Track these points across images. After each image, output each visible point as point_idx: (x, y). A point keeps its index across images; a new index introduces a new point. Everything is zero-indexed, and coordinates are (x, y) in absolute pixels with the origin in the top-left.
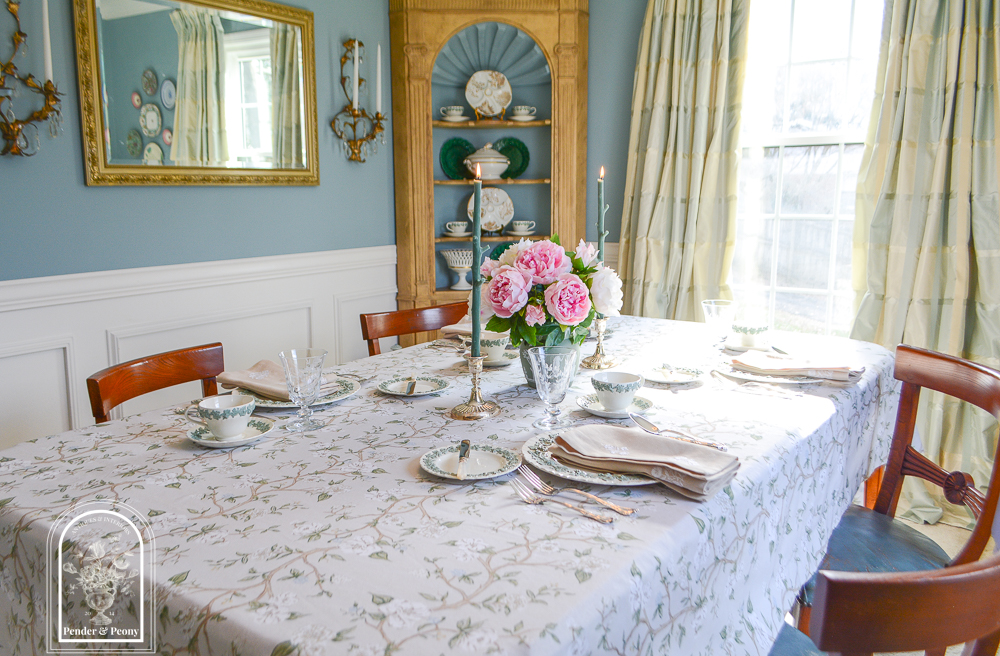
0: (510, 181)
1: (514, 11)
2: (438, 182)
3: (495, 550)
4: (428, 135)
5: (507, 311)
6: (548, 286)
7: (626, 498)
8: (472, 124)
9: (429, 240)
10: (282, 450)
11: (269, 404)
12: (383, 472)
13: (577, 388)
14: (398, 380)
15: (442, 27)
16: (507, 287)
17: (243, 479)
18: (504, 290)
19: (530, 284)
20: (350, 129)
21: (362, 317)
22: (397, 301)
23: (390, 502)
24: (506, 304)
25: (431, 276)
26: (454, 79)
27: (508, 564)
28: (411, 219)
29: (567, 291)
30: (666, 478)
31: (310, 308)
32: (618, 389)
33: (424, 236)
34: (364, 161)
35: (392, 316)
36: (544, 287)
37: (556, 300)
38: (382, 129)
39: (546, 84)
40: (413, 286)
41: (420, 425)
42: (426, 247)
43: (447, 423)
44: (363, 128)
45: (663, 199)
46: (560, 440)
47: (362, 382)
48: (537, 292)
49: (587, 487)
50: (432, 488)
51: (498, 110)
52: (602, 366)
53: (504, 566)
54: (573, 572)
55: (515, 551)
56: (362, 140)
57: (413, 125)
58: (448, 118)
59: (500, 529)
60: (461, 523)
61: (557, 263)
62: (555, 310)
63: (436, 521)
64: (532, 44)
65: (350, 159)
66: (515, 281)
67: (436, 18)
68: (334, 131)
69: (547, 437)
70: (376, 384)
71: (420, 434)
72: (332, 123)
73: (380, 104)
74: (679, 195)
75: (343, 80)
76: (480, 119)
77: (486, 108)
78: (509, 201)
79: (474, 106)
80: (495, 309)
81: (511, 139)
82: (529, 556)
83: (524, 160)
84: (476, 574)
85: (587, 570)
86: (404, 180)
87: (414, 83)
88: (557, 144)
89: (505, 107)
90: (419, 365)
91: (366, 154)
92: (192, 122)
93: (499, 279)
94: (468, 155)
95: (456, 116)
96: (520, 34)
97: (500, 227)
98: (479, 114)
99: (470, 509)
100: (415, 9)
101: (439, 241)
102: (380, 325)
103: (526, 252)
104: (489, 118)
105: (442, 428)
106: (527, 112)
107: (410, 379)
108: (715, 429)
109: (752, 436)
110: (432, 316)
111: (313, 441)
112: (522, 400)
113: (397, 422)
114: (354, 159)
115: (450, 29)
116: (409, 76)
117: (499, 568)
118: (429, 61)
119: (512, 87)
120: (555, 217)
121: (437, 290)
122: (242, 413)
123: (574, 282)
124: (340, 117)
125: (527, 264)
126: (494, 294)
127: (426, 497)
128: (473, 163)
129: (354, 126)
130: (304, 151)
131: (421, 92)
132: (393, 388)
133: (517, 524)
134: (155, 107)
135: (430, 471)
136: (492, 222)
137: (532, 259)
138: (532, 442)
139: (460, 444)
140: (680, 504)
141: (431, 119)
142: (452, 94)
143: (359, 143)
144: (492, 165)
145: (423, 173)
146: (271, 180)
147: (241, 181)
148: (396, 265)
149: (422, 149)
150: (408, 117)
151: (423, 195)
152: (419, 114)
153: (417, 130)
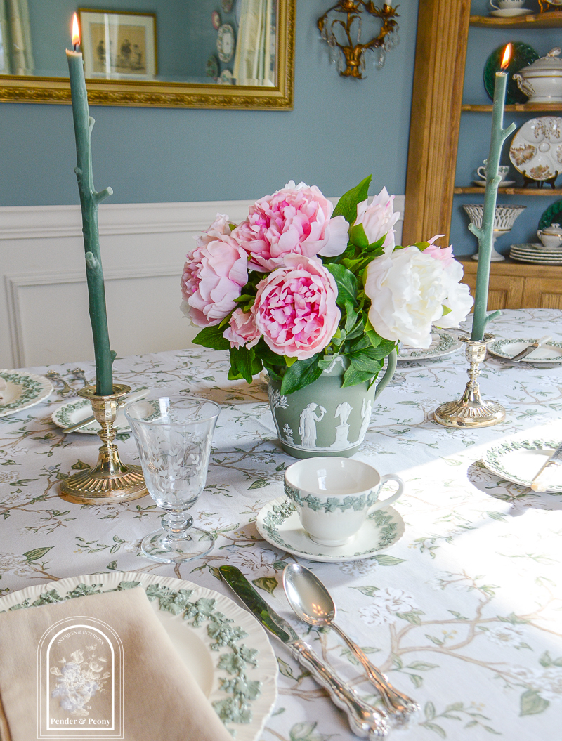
2: (468, 108)
4: (460, 37)
8: (531, 19)
9: (446, 190)
20: (342, 31)
28: (425, 160)
33: (438, 184)
34: (362, 76)
38: (396, 29)
42: (440, 199)
52: (468, 422)
56: (362, 46)
58: (500, 12)
65: (343, 75)
68: (322, 33)
72: (320, 22)
76: (546, 10)
86: (422, 104)
92: (253, 43)
95: (510, 8)
97: (554, 174)
114: (351, 73)
124: (333, 12)
128: (524, 79)
129: (347, 26)
134: (230, 27)
141: (468, 13)
143: (356, 52)
144: (553, 79)
145: (446, 94)
146: (222, 102)
147: (178, 100)
148: (403, 222)
149: (449, 59)
150: (435, 12)
151: (444, 126)
152: (451, 7)
153: (447, 30)
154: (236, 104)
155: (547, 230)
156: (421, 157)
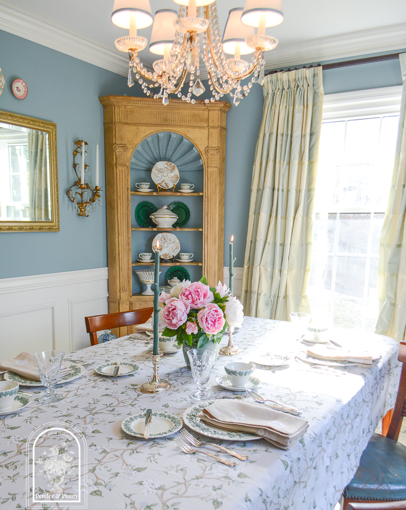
0: (178, 229)
1: (181, 126)
2: (134, 229)
3: (166, 487)
4: (128, 200)
5: (175, 325)
6: (200, 310)
7: (243, 448)
8: (155, 194)
9: (129, 264)
10: (36, 417)
11: (28, 384)
12: (99, 432)
13: (216, 369)
14: (108, 365)
15: (137, 134)
16: (175, 311)
17: (12, 439)
18: (173, 313)
19: (189, 309)
20: (79, 196)
21: (86, 318)
22: (108, 302)
23: (103, 454)
24: (174, 321)
25: (129, 286)
26: (144, 165)
27: (174, 497)
28: (117, 251)
29: (210, 314)
30: (267, 435)
31: (53, 308)
32: (241, 374)
33: (125, 262)
34: (88, 216)
35: (105, 318)
36: (197, 311)
37: (204, 319)
38: (99, 196)
39: (201, 171)
40: (118, 293)
41: (122, 397)
42: (126, 269)
43: (138, 395)
44: (87, 195)
45: (269, 243)
46: (205, 411)
47: (86, 366)
48: (193, 314)
49: (220, 442)
50: (129, 444)
51: (171, 186)
52: (232, 353)
53: (171, 499)
54: (212, 501)
55: (177, 488)
56: (86, 203)
57: (119, 194)
58: (140, 190)
59: (169, 472)
60: (146, 468)
61: (205, 296)
62: (203, 325)
63: (131, 467)
64: (192, 146)
65: (79, 215)
66: (180, 308)
67: (133, 128)
68: (69, 197)
69: (198, 407)
70: (95, 368)
71: (122, 404)
72: (68, 192)
73: (98, 181)
74: (279, 242)
75: (75, 166)
76: (160, 191)
77: (163, 184)
78: (177, 241)
79: (156, 183)
80: (168, 324)
81: (179, 203)
82: (186, 491)
83: (186, 216)
84: (154, 505)
85: (219, 500)
86: (113, 228)
87: (119, 168)
88: (206, 207)
89: (175, 184)
90: (122, 353)
91: (89, 212)
93: (170, 306)
94: (152, 213)
95: (145, 188)
96: (185, 140)
97: (172, 257)
98: (159, 188)
99: (152, 458)
100: (119, 122)
101: (134, 265)
102: (97, 322)
103: (186, 289)
104: (166, 190)
105: (135, 399)
106: (189, 187)
107: (116, 364)
108: (296, 398)
109: (317, 403)
110: (129, 316)
111: (55, 410)
112: (184, 378)
113: (107, 395)
114: (81, 214)
115: (142, 135)
116: (116, 164)
117: (168, 500)
118: (129, 155)
119: (180, 171)
120: (205, 252)
121: (134, 295)
122: (11, 394)
123: (214, 309)
124: (72, 188)
125: (187, 296)
126: (167, 315)
127: (125, 450)
128: (155, 218)
129: (81, 195)
130: (49, 203)
131: (124, 174)
132: (106, 370)
133: (179, 468)
135: (128, 432)
136: (167, 253)
137: (190, 294)
138: (189, 410)
139: (145, 412)
140: (274, 452)
141: (129, 190)
142: (143, 174)
143: (84, 205)
144: (167, 219)
145: (124, 223)
146: (29, 229)
147: (9, 229)
148: (108, 279)
149: (124, 209)
150: (115, 189)
151: (125, 237)
152: (122, 188)
153: (122, 197)
154: (36, 229)
155: (172, 280)
156: (115, 250)
